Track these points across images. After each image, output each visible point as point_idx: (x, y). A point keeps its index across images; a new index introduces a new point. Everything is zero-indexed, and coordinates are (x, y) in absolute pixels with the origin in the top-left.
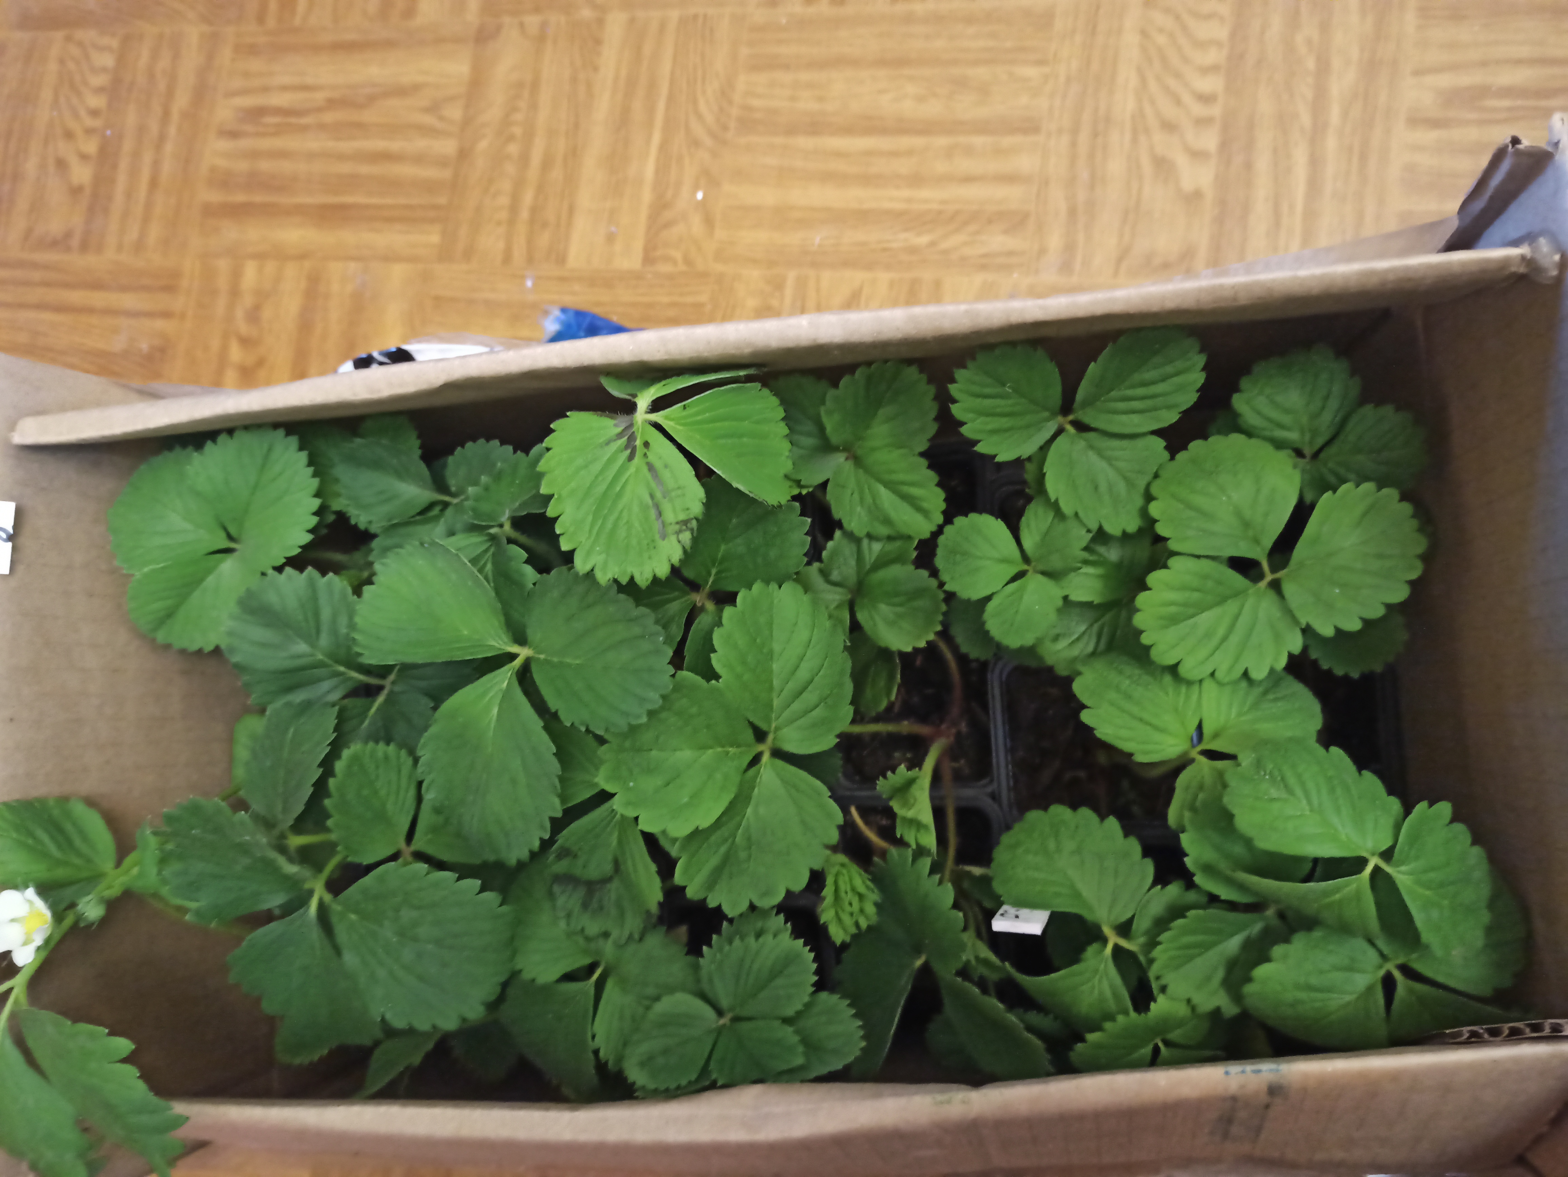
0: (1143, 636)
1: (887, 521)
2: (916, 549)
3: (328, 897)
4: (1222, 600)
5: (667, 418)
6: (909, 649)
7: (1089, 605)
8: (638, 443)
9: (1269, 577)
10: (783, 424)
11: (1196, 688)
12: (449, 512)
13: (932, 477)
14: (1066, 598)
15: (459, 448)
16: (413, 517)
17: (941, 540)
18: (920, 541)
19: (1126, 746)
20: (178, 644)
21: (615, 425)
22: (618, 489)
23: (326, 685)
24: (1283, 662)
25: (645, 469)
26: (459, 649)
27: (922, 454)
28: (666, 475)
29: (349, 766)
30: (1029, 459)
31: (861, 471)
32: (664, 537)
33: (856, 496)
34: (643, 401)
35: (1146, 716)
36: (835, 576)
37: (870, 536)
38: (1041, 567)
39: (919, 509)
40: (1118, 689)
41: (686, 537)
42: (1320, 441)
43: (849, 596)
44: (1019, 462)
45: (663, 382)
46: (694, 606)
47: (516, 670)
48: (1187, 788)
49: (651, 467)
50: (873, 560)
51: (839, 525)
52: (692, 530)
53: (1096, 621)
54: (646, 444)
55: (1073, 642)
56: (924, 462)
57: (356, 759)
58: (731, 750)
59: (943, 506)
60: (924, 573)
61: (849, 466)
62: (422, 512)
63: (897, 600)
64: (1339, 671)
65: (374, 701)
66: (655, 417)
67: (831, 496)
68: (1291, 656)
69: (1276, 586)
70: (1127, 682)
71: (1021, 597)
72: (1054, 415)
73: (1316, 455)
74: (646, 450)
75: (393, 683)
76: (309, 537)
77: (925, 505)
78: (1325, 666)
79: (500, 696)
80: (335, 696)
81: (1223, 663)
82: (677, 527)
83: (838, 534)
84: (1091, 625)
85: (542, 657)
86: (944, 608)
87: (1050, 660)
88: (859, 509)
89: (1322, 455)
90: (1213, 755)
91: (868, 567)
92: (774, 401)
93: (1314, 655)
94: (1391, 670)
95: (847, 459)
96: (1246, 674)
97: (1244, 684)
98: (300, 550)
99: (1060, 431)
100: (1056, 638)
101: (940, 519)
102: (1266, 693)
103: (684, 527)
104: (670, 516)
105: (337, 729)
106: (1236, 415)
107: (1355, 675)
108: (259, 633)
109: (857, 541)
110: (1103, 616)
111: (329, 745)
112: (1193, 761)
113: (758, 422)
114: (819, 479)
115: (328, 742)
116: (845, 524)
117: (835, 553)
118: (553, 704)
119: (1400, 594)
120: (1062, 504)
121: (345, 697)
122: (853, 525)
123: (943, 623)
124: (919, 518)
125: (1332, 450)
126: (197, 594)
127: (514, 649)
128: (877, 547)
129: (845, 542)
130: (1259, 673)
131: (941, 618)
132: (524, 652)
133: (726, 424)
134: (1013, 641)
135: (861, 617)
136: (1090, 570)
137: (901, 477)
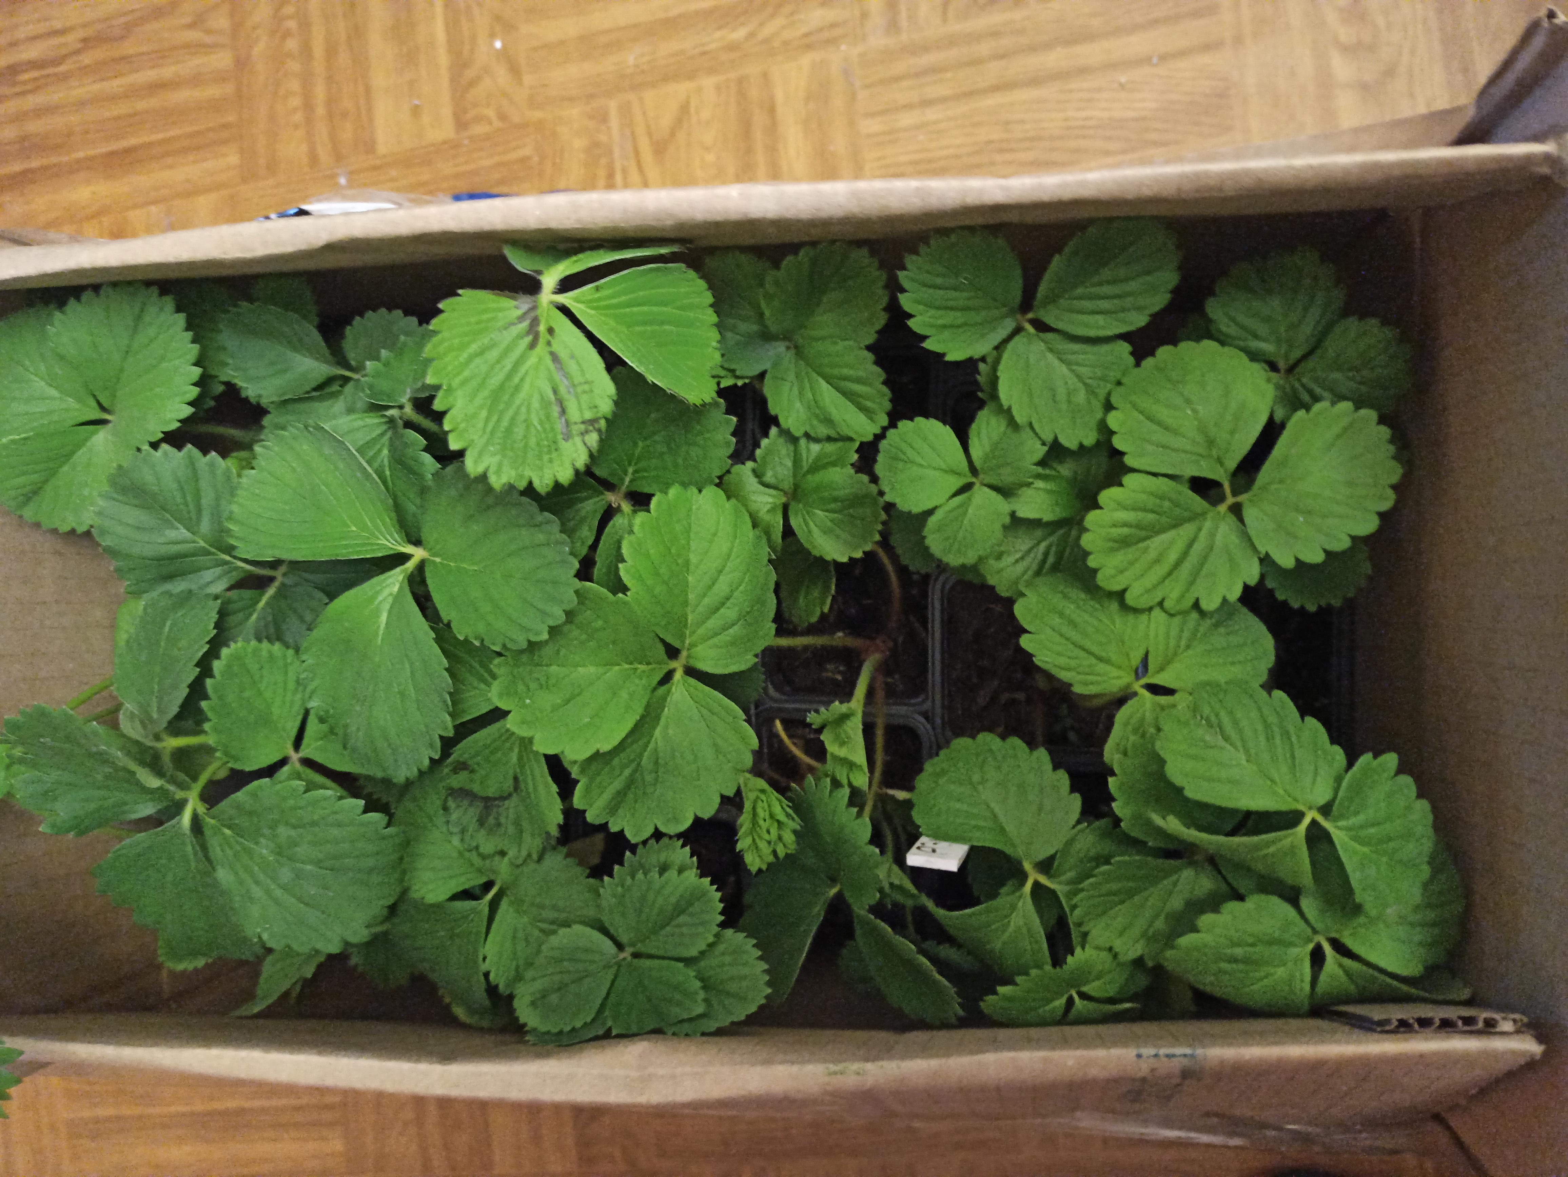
0: (1091, 557)
1: (828, 421)
2: (857, 451)
3: (201, 809)
4: (1176, 524)
5: (577, 300)
6: (845, 559)
7: (1036, 523)
8: (542, 328)
9: (1230, 500)
10: (710, 311)
11: (1144, 617)
12: (349, 388)
13: (878, 374)
14: (1013, 515)
15: (358, 318)
16: (308, 392)
17: (883, 445)
18: (862, 444)
19: (1064, 676)
20: (47, 524)
21: (517, 307)
22: (516, 380)
23: (208, 575)
24: (1236, 592)
25: (548, 360)
26: (346, 546)
27: (869, 348)
28: (572, 367)
29: (229, 666)
30: (983, 359)
31: (802, 362)
32: (567, 437)
33: (795, 390)
34: (550, 279)
35: (1088, 644)
36: (769, 477)
37: (807, 435)
38: (988, 480)
39: (862, 408)
40: (1061, 615)
41: (593, 439)
42: (1297, 354)
43: (784, 500)
44: (971, 364)
45: (574, 258)
46: (610, 506)
47: (409, 572)
48: (1126, 724)
49: (555, 357)
50: (810, 461)
51: (775, 421)
52: (599, 431)
53: (1044, 539)
54: (551, 331)
55: (1017, 561)
56: (870, 356)
57: (237, 657)
58: (642, 667)
59: (888, 406)
60: (865, 478)
61: (789, 357)
62: (320, 387)
63: (833, 506)
64: (1295, 604)
65: (262, 595)
66: (562, 299)
67: (768, 389)
68: (1246, 587)
69: (1237, 510)
70: (1072, 607)
71: (965, 513)
72: (1012, 313)
73: (1291, 370)
74: (549, 338)
75: (284, 575)
76: (188, 411)
77: (869, 404)
78: (1280, 596)
79: (390, 599)
80: (219, 587)
81: (1173, 593)
82: (582, 427)
83: (774, 431)
84: (1038, 544)
85: (438, 560)
86: (883, 516)
87: (991, 581)
88: (798, 405)
89: (1297, 370)
90: (1155, 689)
91: (805, 468)
92: (702, 284)
93: (1270, 584)
94: (1350, 604)
95: (788, 348)
96: (1196, 605)
97: (1194, 615)
98: (178, 424)
99: (1018, 330)
100: (999, 557)
101: (884, 420)
102: (1216, 625)
103: (591, 428)
104: (574, 414)
105: (217, 626)
106: (1210, 321)
107: (1312, 608)
108: (133, 515)
109: (794, 440)
110: (1050, 534)
111: (207, 643)
112: (1135, 694)
113: (682, 308)
114: (755, 371)
115: (207, 639)
116: (781, 420)
117: (769, 452)
118: (445, 614)
119: (1368, 526)
120: (1015, 412)
121: (229, 589)
122: (790, 421)
123: (881, 533)
124: (862, 417)
125: (1310, 363)
126: (65, 468)
127: (409, 549)
128: (815, 448)
129: (781, 440)
130: (1210, 604)
131: (880, 527)
132: (418, 554)
133: (645, 309)
134: (953, 560)
135: (793, 522)
136: (1040, 484)
137: (846, 371)
